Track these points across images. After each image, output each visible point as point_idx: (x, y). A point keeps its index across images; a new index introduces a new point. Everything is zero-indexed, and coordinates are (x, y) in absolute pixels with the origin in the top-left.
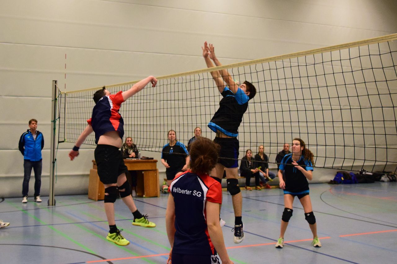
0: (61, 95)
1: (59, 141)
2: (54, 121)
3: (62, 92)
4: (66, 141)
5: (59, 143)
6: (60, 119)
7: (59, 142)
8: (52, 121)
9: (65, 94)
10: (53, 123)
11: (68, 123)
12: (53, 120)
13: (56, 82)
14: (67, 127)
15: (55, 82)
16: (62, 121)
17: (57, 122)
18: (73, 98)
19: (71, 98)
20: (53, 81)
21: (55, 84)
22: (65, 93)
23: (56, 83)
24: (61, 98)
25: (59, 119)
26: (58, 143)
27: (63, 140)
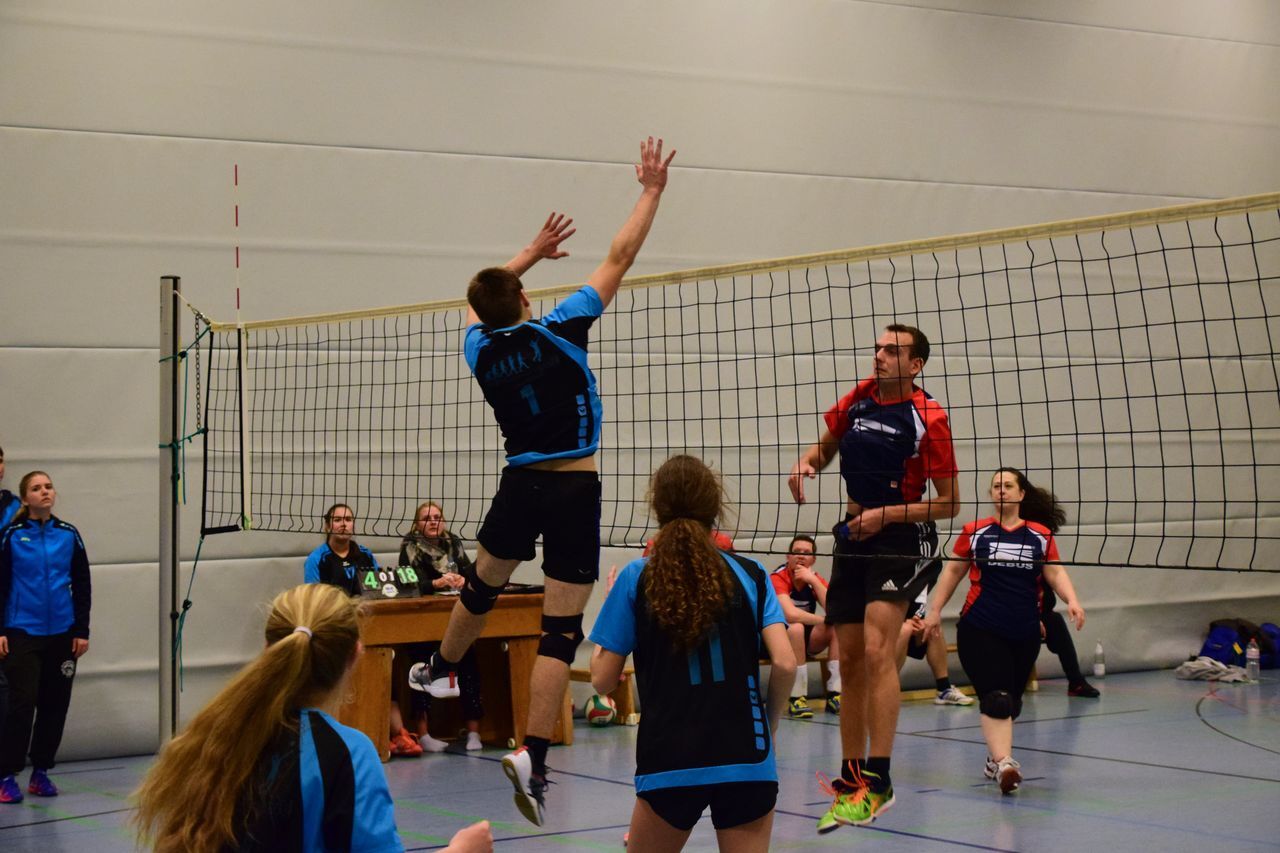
0: (212, 334)
1: (208, 526)
2: (173, 447)
3: (213, 323)
4: (249, 524)
5: (207, 537)
6: (210, 434)
7: (205, 532)
8: (161, 447)
9: (239, 330)
10: (169, 452)
11: (257, 449)
12: (169, 440)
13: (176, 280)
14: (257, 469)
15: (171, 281)
16: (223, 444)
17: (192, 450)
18: (287, 347)
19: (277, 347)
20: (163, 278)
21: (171, 292)
22: (239, 327)
23: (175, 287)
24: (211, 348)
25: (202, 436)
26: (203, 537)
27: (235, 520)
